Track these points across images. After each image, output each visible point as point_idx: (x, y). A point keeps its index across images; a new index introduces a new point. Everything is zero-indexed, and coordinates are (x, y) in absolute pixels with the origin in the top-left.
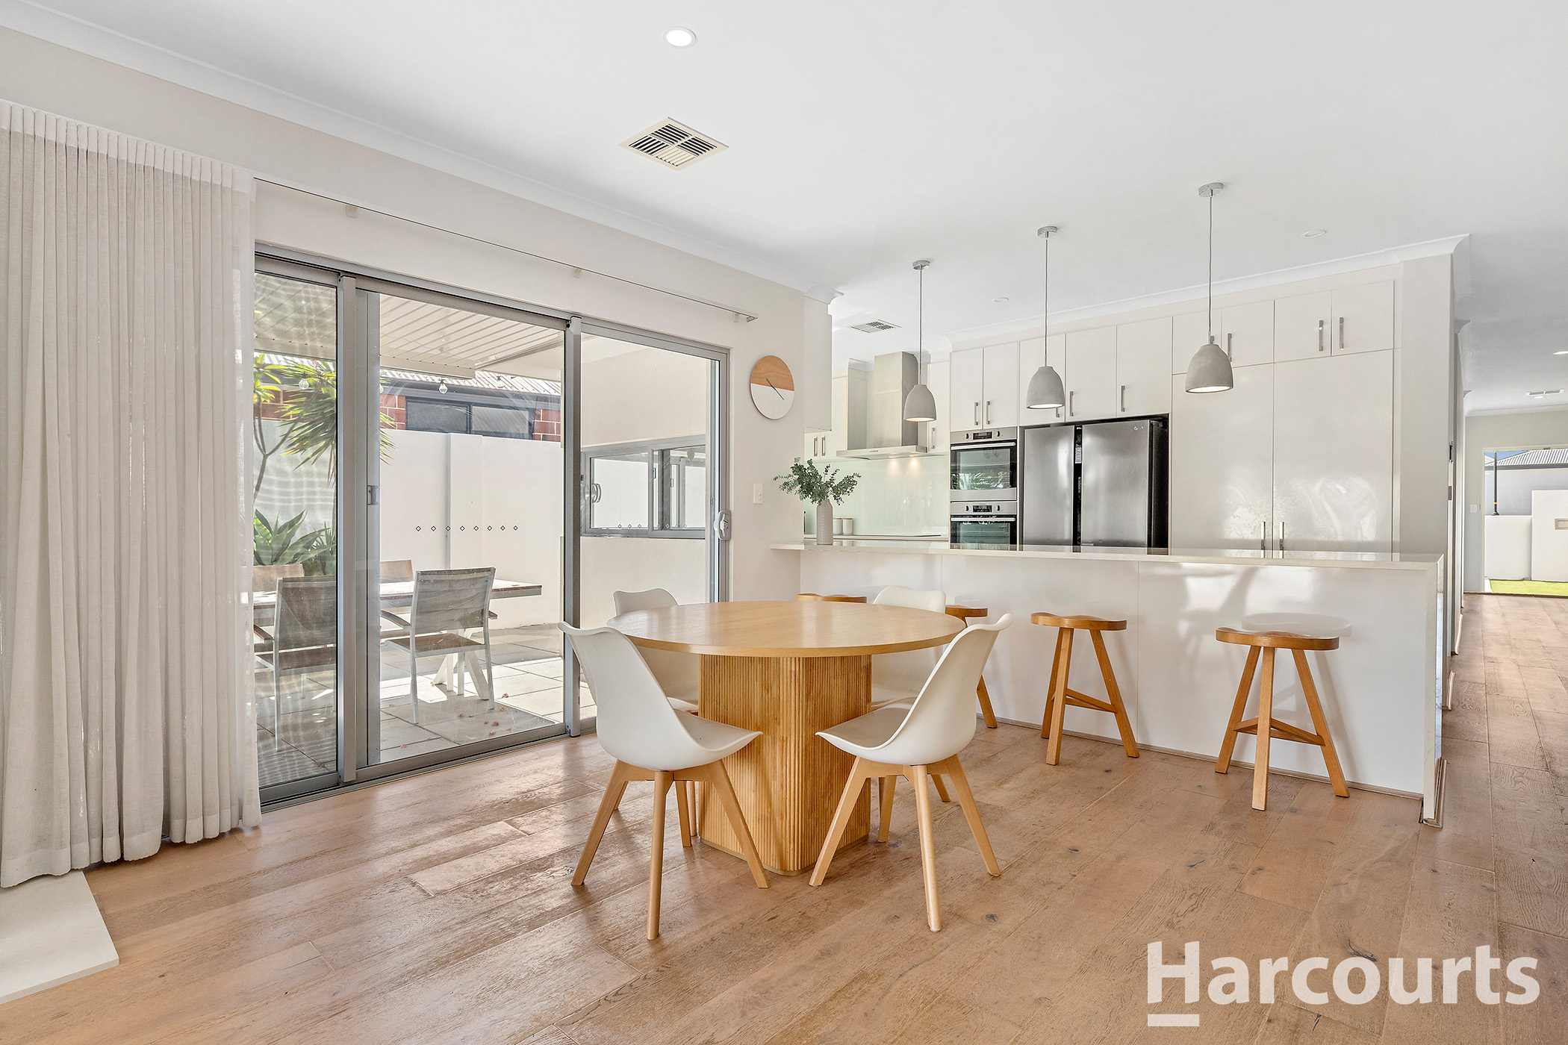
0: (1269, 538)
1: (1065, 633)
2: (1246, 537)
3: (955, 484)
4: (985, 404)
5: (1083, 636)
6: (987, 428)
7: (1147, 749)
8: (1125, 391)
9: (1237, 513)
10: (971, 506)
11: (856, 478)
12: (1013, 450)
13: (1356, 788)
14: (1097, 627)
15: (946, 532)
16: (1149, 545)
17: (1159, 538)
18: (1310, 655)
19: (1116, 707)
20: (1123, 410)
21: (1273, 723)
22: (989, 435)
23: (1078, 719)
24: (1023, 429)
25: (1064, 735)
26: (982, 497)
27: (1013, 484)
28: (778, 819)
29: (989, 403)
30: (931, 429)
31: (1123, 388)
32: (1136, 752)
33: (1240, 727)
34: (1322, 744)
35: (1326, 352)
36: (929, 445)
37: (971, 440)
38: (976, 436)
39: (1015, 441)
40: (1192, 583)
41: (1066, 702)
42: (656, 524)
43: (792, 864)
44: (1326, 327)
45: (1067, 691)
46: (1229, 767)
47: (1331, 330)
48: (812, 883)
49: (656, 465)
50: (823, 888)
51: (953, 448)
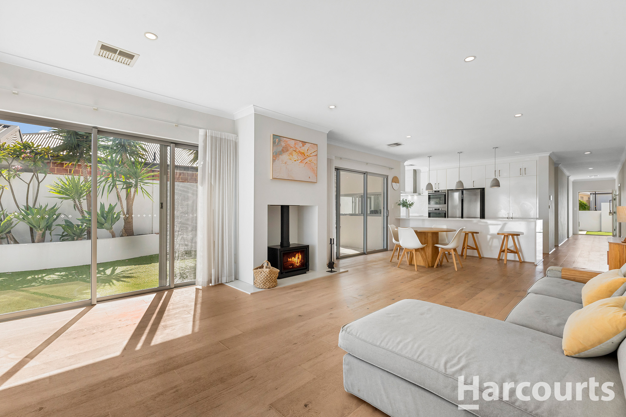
0: (509, 217)
1: (466, 234)
2: (504, 217)
3: (429, 203)
4: (438, 184)
5: (470, 235)
6: (438, 189)
7: (483, 257)
8: (474, 182)
9: (501, 211)
10: (434, 209)
11: (414, 203)
12: (445, 195)
13: (524, 262)
14: (473, 233)
15: (427, 215)
16: (480, 218)
17: (483, 216)
18: (515, 237)
19: (477, 249)
20: (474, 186)
21: (508, 249)
22: (439, 191)
23: (469, 252)
24: (448, 190)
25: (467, 256)
26: (437, 206)
27: (445, 203)
28: (428, 259)
29: (439, 184)
30: (422, 189)
31: (473, 181)
32: (481, 258)
33: (502, 251)
34: (517, 253)
35: (522, 175)
36: (421, 193)
37: (434, 192)
38: (435, 192)
39: (446, 193)
40: (490, 227)
41: (467, 248)
42: (360, 213)
43: (430, 265)
44: (522, 170)
45: (468, 246)
46: (499, 260)
47: (523, 170)
48: (434, 267)
49: (360, 199)
50: (436, 268)
51: (429, 194)
